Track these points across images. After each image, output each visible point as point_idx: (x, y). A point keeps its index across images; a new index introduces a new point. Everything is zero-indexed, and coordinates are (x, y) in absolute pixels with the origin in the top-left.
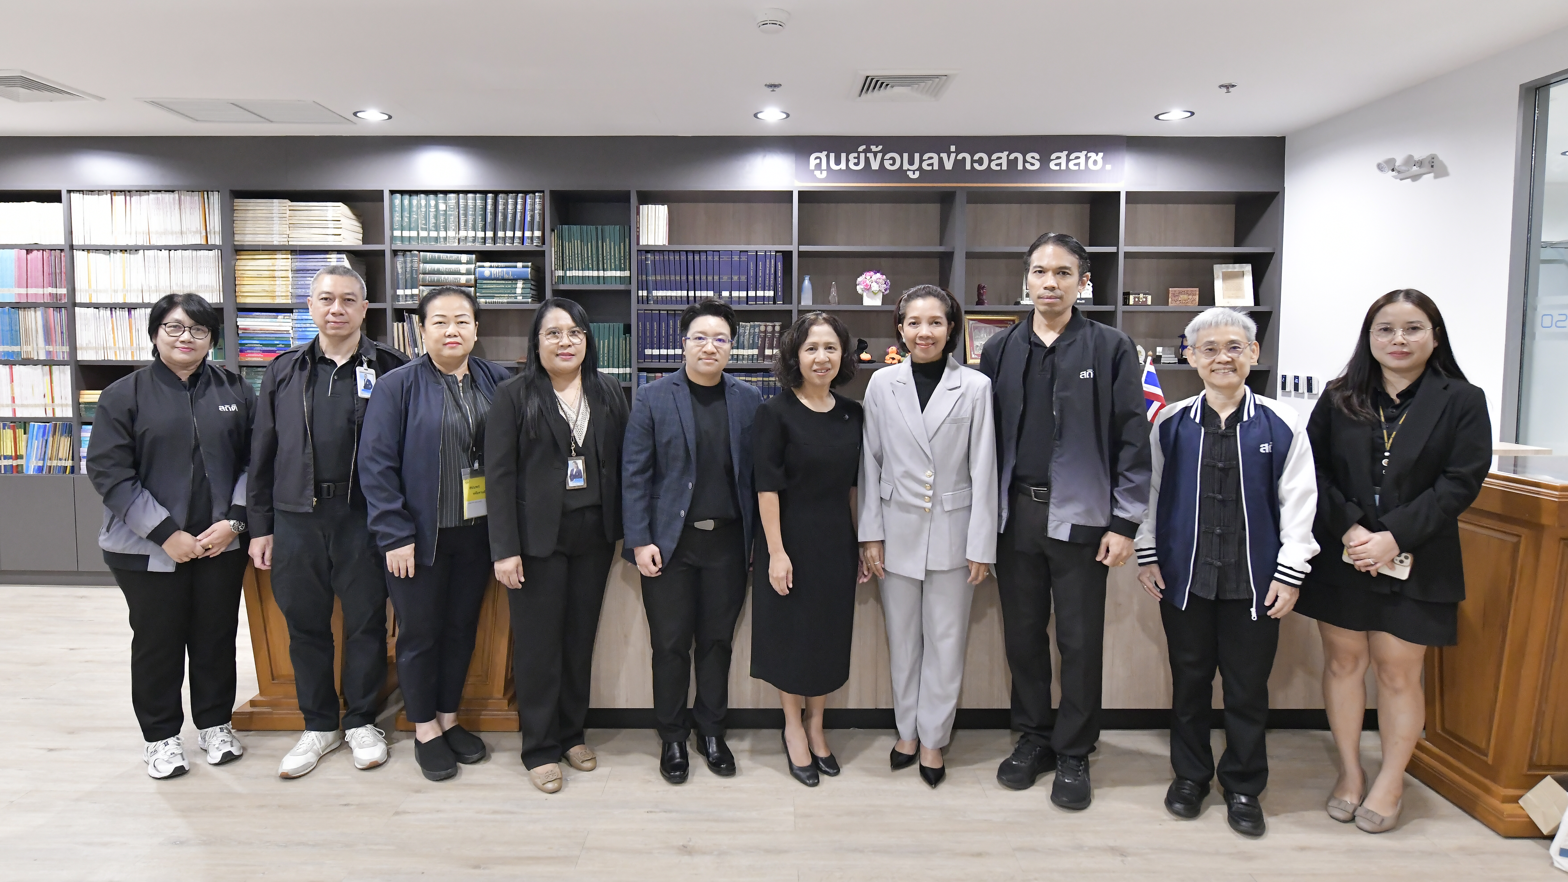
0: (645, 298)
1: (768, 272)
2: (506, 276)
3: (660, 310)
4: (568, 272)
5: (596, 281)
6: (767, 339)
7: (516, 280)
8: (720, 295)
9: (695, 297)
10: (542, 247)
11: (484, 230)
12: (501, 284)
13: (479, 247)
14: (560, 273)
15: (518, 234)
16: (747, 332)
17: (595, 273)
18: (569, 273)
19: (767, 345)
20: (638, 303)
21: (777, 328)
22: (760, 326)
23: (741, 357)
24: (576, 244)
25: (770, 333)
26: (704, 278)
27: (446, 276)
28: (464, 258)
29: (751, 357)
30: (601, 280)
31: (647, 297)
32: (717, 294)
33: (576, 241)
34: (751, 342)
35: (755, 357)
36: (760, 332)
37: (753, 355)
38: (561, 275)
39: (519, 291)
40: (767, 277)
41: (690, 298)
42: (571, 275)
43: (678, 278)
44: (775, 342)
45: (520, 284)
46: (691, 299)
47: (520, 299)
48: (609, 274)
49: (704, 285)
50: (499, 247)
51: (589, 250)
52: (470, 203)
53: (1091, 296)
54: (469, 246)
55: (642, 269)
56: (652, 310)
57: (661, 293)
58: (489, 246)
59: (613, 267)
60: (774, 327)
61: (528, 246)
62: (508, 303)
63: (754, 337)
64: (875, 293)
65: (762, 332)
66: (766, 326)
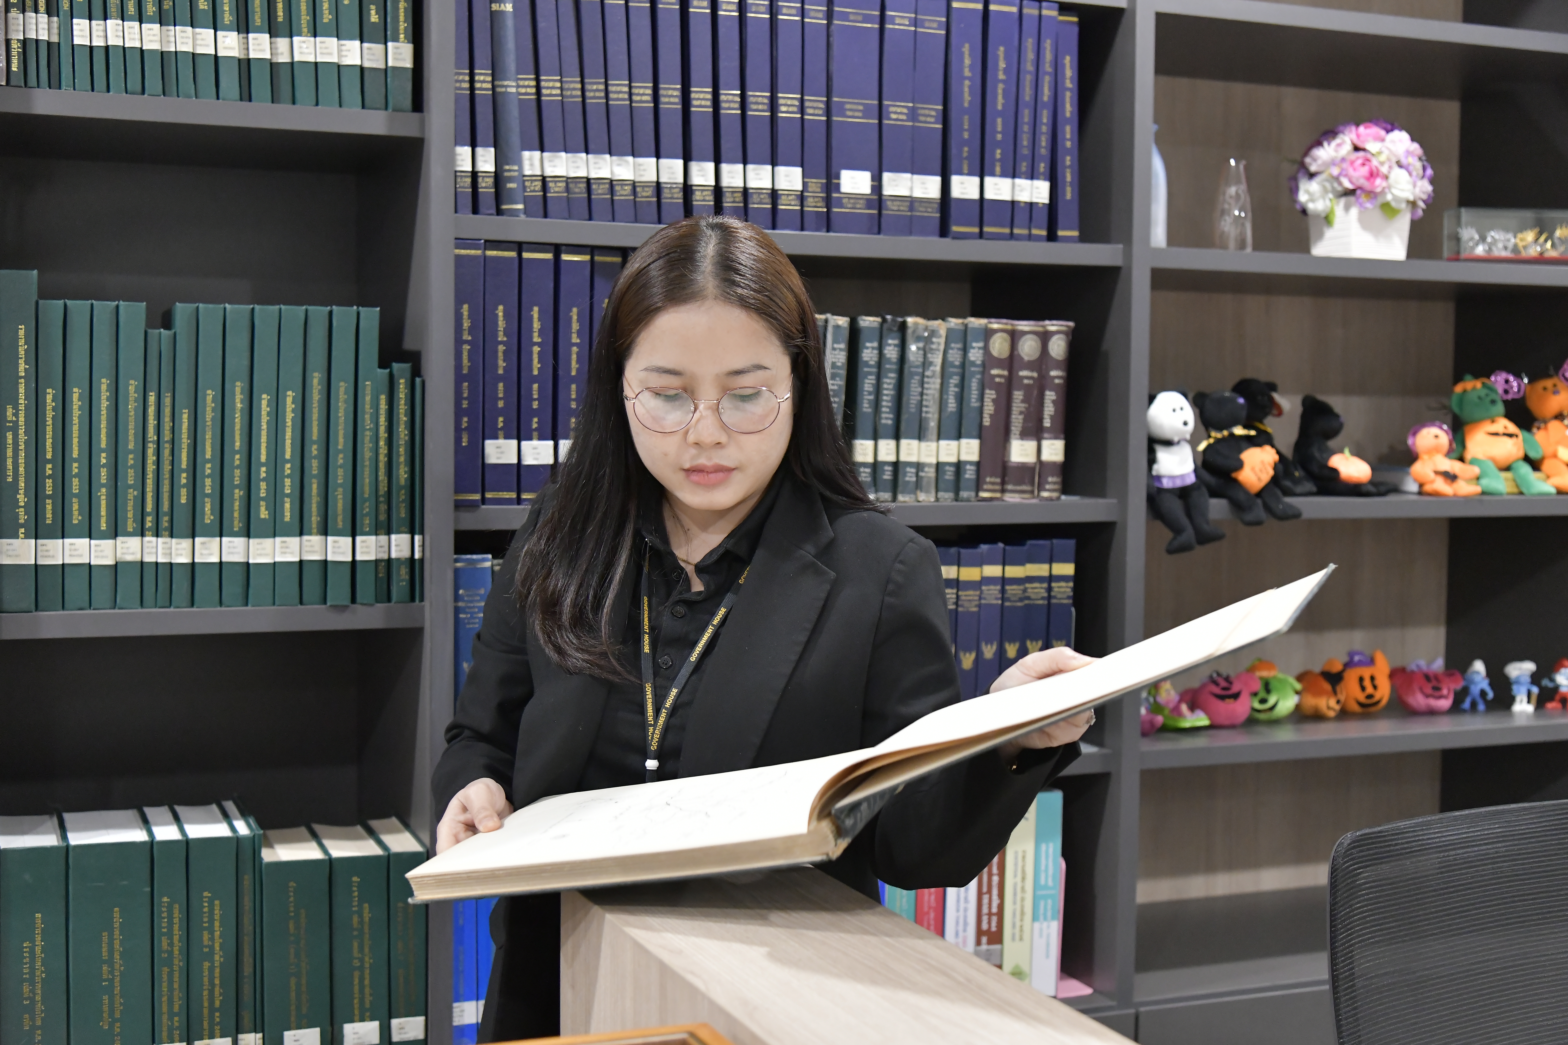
0: (486, 185)
1: (1027, 94)
3: (557, 249)
4: (80, 26)
5: (230, 81)
6: (1018, 395)
8: (831, 185)
9: (718, 190)
14: (37, 27)
16: (937, 360)
17: (229, 44)
18: (85, 32)
19: (1017, 420)
20: (456, 212)
21: (1058, 347)
22: (988, 334)
23: (910, 476)
25: (1029, 366)
26: (759, 98)
29: (949, 475)
30: (261, 83)
31: (498, 177)
32: (816, 185)
34: (952, 405)
35: (970, 473)
36: (989, 360)
37: (959, 466)
38: (44, 36)
40: (1026, 115)
41: (697, 195)
42: (98, 42)
43: (643, 93)
44: (1049, 409)
46: (702, 199)
49: (759, 138)
55: (473, 38)
56: (520, 246)
57: (561, 165)
59: (327, 17)
60: (1045, 337)
63: (962, 385)
64: (1388, 210)
65: (999, 363)
66: (1014, 336)
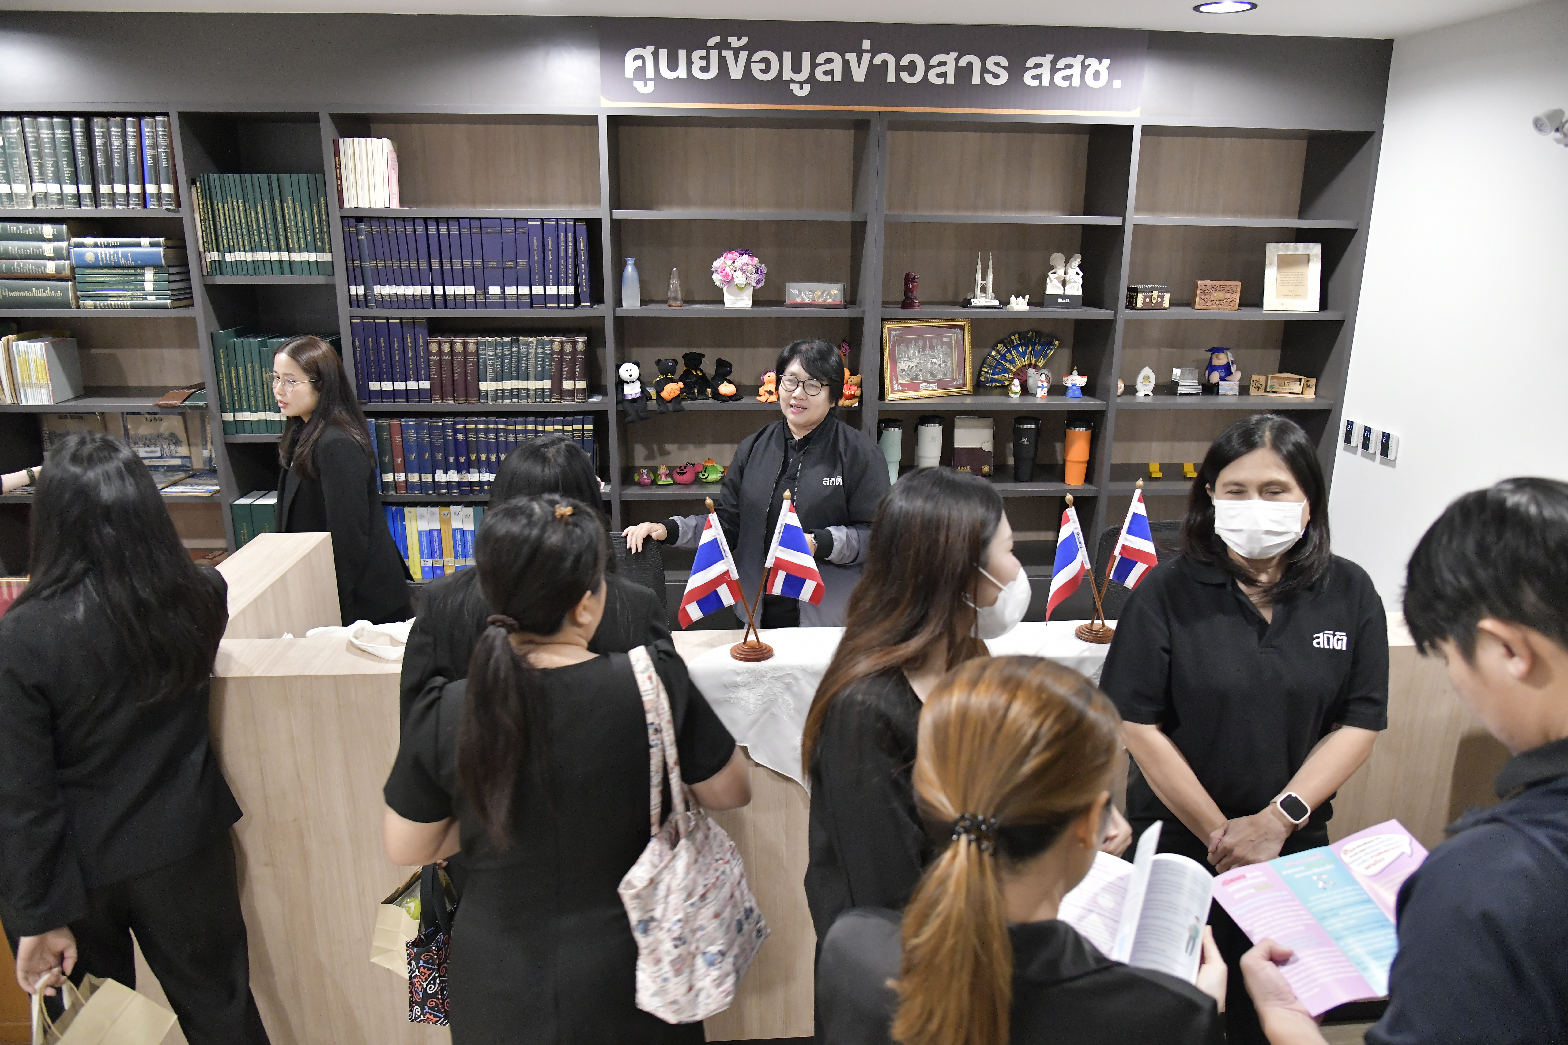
0: (361, 298)
1: (562, 253)
2: (123, 262)
3: (388, 319)
4: (227, 255)
5: (276, 269)
6: (564, 364)
7: (143, 267)
8: (486, 292)
9: (444, 295)
10: (179, 212)
11: (76, 181)
12: (118, 276)
13: (69, 210)
14: (214, 256)
15: (135, 189)
16: (533, 352)
17: (275, 256)
18: (229, 257)
19: (565, 374)
20: (351, 307)
21: (580, 347)
22: (552, 342)
23: (524, 393)
24: (235, 205)
25: (568, 354)
26: (457, 264)
27: (22, 263)
28: (48, 230)
29: (539, 393)
30: (286, 268)
31: (365, 295)
32: (480, 292)
33: (235, 202)
34: (539, 368)
35: (547, 393)
36: (553, 353)
37: (543, 390)
38: (217, 259)
39: (149, 286)
40: (562, 262)
41: (436, 298)
42: (233, 260)
43: (414, 263)
44: (577, 370)
45: (149, 275)
46: (439, 299)
47: (151, 300)
48: (296, 257)
49: (458, 276)
50: (105, 211)
51: (259, 215)
52: (45, 133)
53: (1079, 293)
54: (53, 210)
55: (351, 248)
56: (375, 318)
57: (387, 290)
58: (87, 210)
59: (303, 246)
60: (574, 344)
61: (154, 210)
62: (133, 306)
63: (543, 361)
64: (741, 289)
65: (556, 353)
66: (562, 343)
